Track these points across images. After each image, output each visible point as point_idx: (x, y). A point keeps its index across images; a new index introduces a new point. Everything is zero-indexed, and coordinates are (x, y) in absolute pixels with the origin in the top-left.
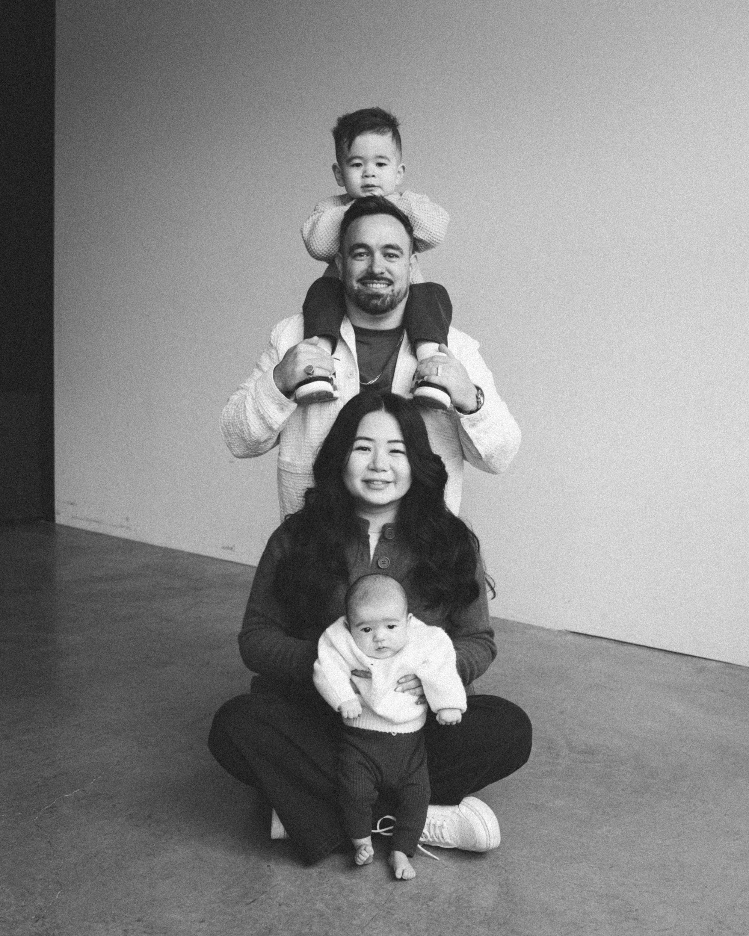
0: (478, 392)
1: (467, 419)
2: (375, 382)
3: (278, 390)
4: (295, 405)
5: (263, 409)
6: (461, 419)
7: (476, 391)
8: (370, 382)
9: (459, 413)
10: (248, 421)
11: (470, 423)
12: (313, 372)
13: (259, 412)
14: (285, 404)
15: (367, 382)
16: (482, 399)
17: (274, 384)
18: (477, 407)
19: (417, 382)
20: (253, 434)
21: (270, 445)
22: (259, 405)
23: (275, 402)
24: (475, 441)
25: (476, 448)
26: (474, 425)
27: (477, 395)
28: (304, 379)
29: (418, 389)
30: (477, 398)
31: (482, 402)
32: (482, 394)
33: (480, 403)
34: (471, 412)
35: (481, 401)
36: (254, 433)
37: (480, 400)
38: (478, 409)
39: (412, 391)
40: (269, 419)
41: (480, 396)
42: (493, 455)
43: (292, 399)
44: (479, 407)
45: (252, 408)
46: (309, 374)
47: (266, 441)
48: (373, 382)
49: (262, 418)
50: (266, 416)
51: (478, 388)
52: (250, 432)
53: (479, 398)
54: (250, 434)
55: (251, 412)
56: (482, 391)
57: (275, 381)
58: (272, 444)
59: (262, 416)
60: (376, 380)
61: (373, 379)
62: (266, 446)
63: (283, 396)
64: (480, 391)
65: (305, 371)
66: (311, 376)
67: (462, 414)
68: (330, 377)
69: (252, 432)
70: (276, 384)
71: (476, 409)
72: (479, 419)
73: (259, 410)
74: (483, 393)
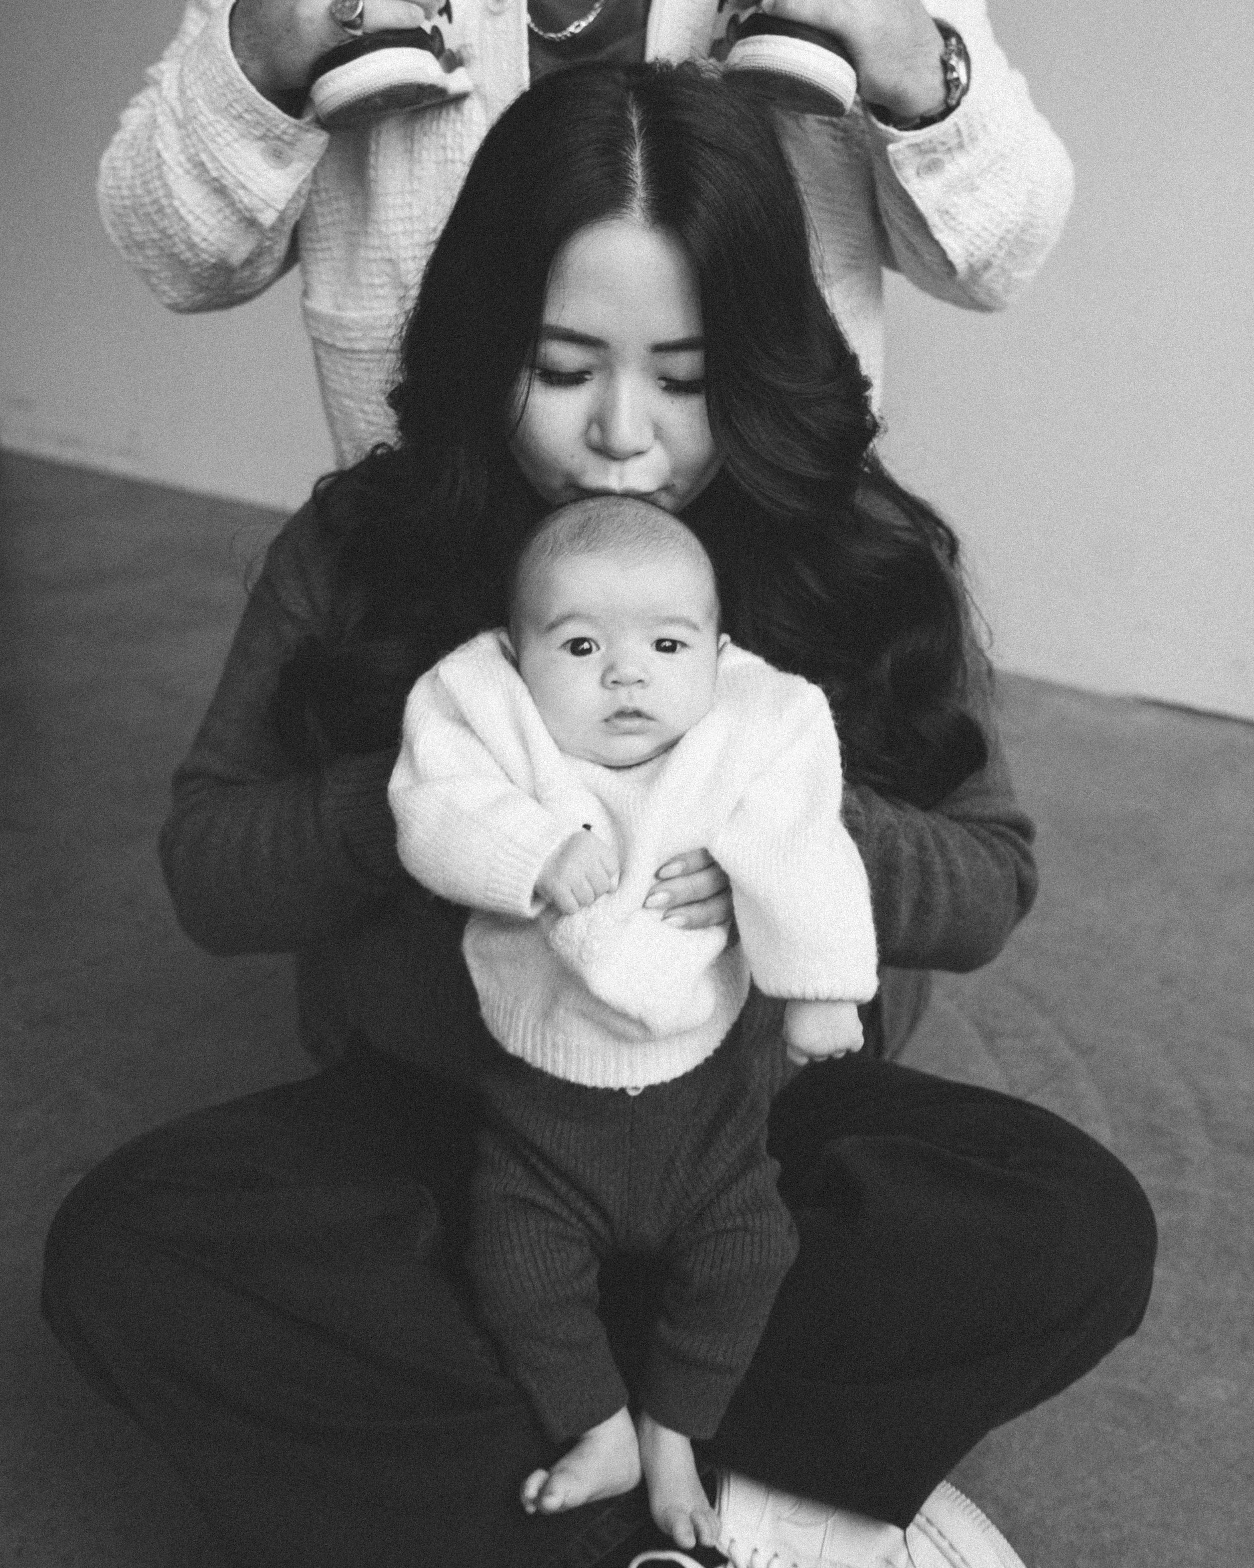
0: (946, 46)
1: (912, 146)
2: (590, 24)
3: (252, 89)
4: (317, 140)
5: (214, 159)
6: (891, 148)
7: (940, 41)
8: (572, 29)
9: (881, 126)
10: (176, 203)
11: (918, 159)
12: (361, 15)
13: (206, 171)
14: (285, 137)
15: (564, 28)
16: (961, 72)
17: (237, 68)
18: (946, 101)
19: (734, 20)
20: (203, 245)
21: (267, 271)
22: (200, 146)
23: (250, 133)
24: (934, 220)
25: (936, 243)
26: (933, 167)
27: (946, 58)
28: (333, 44)
29: (740, 42)
30: (947, 67)
31: (964, 80)
32: (963, 54)
33: (957, 87)
34: (926, 121)
35: (958, 79)
36: (205, 240)
37: (955, 75)
38: (947, 110)
39: (719, 48)
40: (241, 192)
41: (954, 61)
42: (992, 259)
43: (308, 119)
44: (954, 102)
45: (182, 158)
46: (351, 25)
47: (249, 262)
48: (584, 24)
49: (220, 190)
50: (228, 181)
51: (946, 32)
52: (189, 238)
53: (953, 69)
54: (192, 246)
55: (180, 171)
56: (959, 39)
57: (236, 55)
58: (276, 265)
59: (217, 184)
60: (591, 18)
61: (583, 16)
62: (254, 274)
63: (273, 110)
64: (953, 41)
65: (331, 14)
66: (359, 33)
67: (892, 130)
68: (427, 27)
69: (196, 239)
70: (243, 68)
71: (941, 109)
72: (953, 142)
73: (202, 164)
74: (965, 47)
